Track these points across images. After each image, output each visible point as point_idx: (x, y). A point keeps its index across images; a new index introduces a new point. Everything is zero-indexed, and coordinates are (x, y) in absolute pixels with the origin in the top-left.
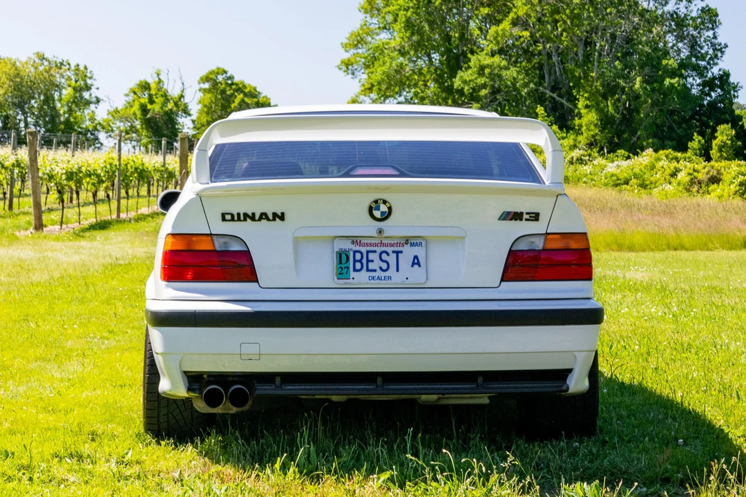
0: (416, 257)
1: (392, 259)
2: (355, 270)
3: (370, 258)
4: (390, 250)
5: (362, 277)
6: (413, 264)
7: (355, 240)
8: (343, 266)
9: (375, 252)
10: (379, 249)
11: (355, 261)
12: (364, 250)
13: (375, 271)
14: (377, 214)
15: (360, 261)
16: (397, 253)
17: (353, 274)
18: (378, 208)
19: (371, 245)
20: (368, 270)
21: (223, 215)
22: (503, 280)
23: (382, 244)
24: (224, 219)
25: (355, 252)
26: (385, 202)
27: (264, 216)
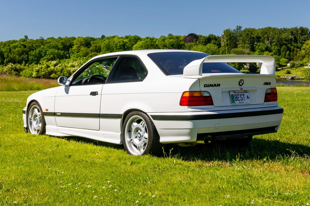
0: (248, 96)
1: (242, 97)
2: (236, 100)
3: (238, 97)
4: (242, 94)
6: (247, 98)
7: (234, 92)
8: (233, 99)
9: (239, 95)
10: (240, 94)
11: (235, 98)
12: (236, 94)
13: (240, 100)
14: (241, 84)
15: (236, 98)
16: (244, 95)
17: (236, 102)
18: (241, 82)
19: (238, 93)
20: (239, 100)
21: (205, 85)
22: (264, 102)
24: (205, 86)
25: (235, 95)
27: (215, 85)
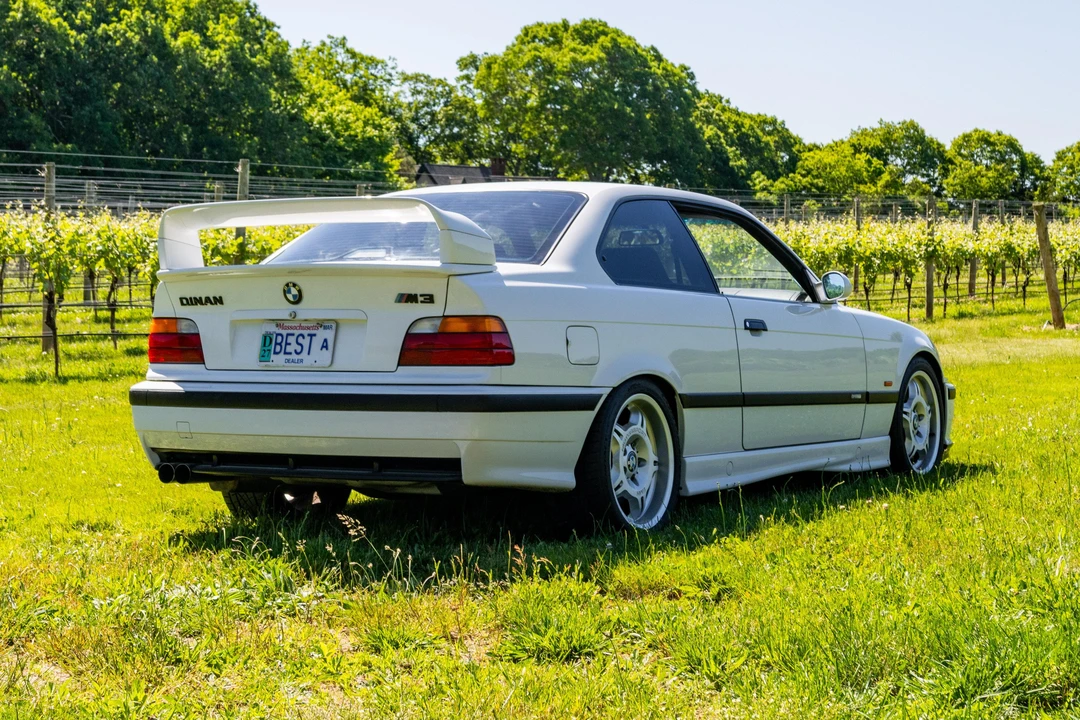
0: (325, 340)
1: (305, 342)
2: (275, 353)
3: (289, 341)
4: (305, 332)
5: (279, 360)
6: (323, 347)
7: (279, 323)
8: (266, 349)
9: (293, 335)
10: (297, 332)
11: (276, 344)
12: (284, 332)
13: (290, 353)
14: (290, 297)
15: (280, 344)
16: (311, 336)
17: (273, 357)
18: (289, 292)
19: (291, 328)
20: (285, 353)
21: (181, 299)
22: (399, 365)
23: (301, 327)
24: (182, 304)
25: (278, 335)
26: (294, 285)
27: (208, 300)
